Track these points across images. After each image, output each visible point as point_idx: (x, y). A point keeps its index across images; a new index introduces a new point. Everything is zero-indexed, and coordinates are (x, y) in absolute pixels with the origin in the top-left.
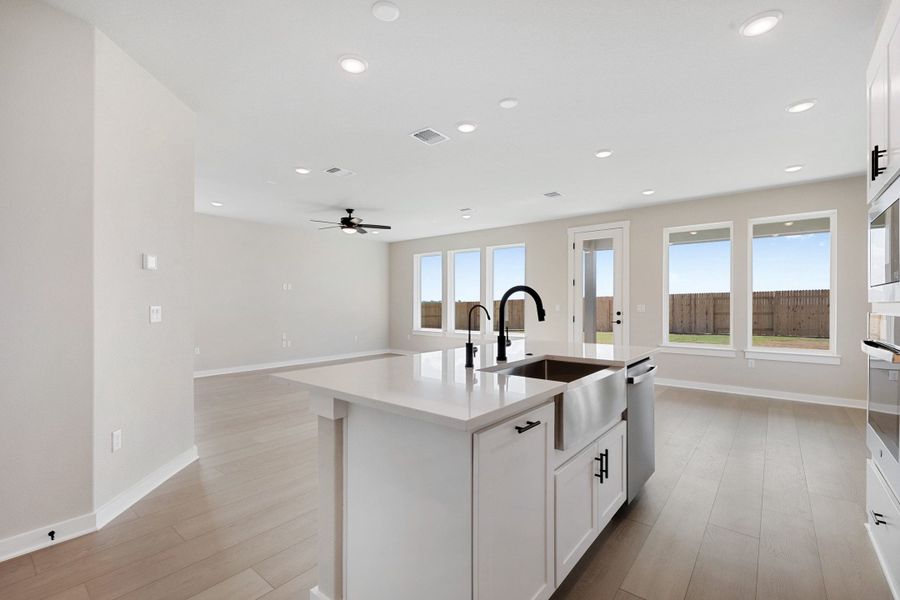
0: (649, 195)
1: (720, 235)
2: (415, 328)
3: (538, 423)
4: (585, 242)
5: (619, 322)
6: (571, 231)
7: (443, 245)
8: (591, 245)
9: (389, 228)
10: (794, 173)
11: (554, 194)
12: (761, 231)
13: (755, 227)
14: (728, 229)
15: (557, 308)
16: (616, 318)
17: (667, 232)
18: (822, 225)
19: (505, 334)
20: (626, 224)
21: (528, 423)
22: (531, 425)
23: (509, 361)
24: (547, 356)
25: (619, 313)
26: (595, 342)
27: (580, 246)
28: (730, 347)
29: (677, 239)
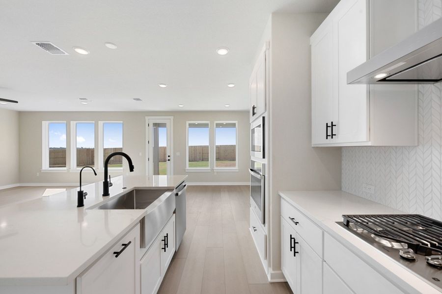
0: (181, 107)
1: (206, 125)
2: (44, 168)
3: (130, 242)
4: (154, 124)
5: (169, 160)
6: (147, 118)
7: (66, 117)
8: (157, 125)
9: (17, 102)
10: (227, 107)
11: (138, 99)
12: (218, 125)
13: (216, 124)
14: (208, 124)
15: (140, 154)
16: (168, 158)
17: (188, 123)
18: (233, 125)
19: (108, 180)
20: (172, 118)
21: (123, 245)
22: (125, 245)
23: (111, 196)
24: (135, 187)
25: (169, 156)
26: (159, 174)
27: (151, 125)
28: (209, 168)
29: (191, 125)
